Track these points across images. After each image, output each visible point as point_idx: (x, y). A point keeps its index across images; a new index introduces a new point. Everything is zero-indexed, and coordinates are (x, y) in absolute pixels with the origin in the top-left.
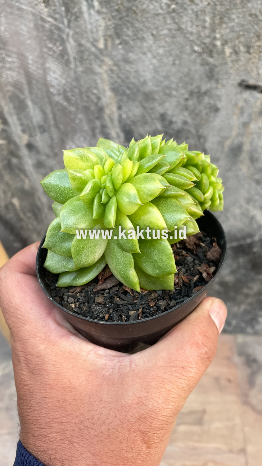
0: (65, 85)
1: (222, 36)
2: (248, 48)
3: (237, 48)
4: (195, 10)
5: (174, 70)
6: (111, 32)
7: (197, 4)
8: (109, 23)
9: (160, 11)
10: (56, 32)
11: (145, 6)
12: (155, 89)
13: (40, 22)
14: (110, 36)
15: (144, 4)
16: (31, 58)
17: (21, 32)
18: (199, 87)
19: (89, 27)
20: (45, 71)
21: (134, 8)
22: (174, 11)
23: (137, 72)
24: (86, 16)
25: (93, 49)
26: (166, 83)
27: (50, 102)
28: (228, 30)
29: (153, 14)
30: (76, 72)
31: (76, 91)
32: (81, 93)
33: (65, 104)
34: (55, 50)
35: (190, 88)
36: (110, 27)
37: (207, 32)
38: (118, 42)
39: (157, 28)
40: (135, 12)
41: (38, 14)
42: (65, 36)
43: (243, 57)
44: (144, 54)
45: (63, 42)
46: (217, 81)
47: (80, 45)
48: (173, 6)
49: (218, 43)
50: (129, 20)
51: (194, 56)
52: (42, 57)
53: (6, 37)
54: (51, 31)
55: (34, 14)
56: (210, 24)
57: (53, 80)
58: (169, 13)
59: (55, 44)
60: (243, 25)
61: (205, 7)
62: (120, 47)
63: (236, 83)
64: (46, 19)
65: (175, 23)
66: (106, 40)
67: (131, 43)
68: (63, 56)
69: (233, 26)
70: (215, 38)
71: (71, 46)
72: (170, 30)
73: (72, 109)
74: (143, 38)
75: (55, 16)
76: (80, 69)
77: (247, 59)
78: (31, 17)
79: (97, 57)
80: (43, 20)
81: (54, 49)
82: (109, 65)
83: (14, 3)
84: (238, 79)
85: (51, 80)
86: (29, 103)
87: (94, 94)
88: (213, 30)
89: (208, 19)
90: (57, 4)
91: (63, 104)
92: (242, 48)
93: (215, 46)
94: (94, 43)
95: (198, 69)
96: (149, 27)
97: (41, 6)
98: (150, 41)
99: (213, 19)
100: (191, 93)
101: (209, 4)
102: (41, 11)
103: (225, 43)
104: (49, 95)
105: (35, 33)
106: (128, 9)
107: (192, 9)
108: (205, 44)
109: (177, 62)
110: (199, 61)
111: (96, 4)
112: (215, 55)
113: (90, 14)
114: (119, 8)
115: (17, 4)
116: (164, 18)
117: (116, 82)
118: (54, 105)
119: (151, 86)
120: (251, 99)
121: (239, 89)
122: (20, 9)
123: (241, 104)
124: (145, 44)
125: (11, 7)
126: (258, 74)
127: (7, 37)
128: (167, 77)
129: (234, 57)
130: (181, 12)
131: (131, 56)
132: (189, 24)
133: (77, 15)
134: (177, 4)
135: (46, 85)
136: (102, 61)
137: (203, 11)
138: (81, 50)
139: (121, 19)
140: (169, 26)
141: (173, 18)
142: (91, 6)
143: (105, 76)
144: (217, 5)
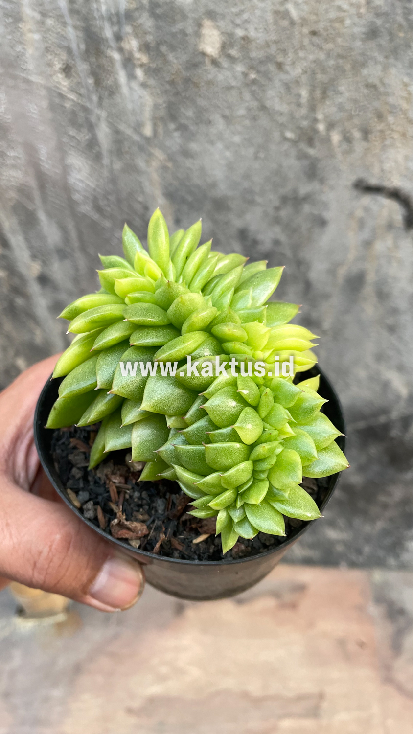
0: (94, 190)
1: (326, 117)
2: (366, 133)
3: (348, 135)
4: (284, 81)
5: (257, 165)
6: (162, 112)
7: (287, 73)
8: (160, 101)
9: (234, 83)
10: (81, 114)
11: (210, 77)
12: (230, 193)
13: (57, 100)
14: (162, 119)
15: (209, 73)
16: (44, 151)
17: (29, 114)
18: (295, 191)
19: (130, 106)
20: (66, 170)
21: (195, 80)
22: (254, 82)
23: (202, 169)
24: (125, 90)
25: (136, 138)
26: (246, 184)
27: (74, 214)
28: (334, 109)
29: (223, 87)
30: (111, 171)
31: (112, 198)
32: (119, 201)
33: (96, 216)
34: (80, 141)
35: (283, 191)
36: (160, 107)
37: (304, 111)
38: (172, 126)
39: (230, 107)
40: (196, 85)
41: (53, 88)
42: (93, 119)
43: (359, 146)
44: (212, 143)
45: (91, 127)
46: (322, 181)
47: (117, 132)
48: (253, 76)
49: (321, 127)
50: (187, 96)
51: (286, 146)
52: (61, 150)
53: (6, 122)
54: (74, 113)
55: (48, 89)
56: (308, 101)
57: (78, 183)
58: (247, 85)
59: (80, 131)
60: (355, 101)
61: (300, 77)
62: (176, 134)
63: (349, 183)
64: (66, 96)
65: (257, 99)
66: (155, 126)
67: (193, 128)
68: (91, 148)
69: (340, 104)
70: (315, 121)
71: (103, 133)
72: (249, 109)
73: (107, 224)
74: (210, 122)
75: (79, 92)
76: (118, 166)
77: (365, 149)
78: (43, 92)
79: (142, 149)
80: (62, 96)
81: (78, 138)
82: (160, 161)
83: (18, 73)
84: (353, 178)
85: (74, 183)
86: (42, 216)
87: (140, 203)
88: (313, 108)
89: (304, 93)
90: (82, 75)
91: (92, 218)
92: (357, 134)
93: (316, 131)
94: (138, 127)
95: (292, 164)
96: (219, 107)
97: (58, 77)
98: (220, 124)
99: (312, 92)
100: (284, 200)
101: (305, 72)
102: (58, 85)
103: (331, 126)
104: (72, 204)
105: (49, 115)
106: (187, 81)
107: (280, 80)
108: (300, 128)
109: (262, 155)
110: (293, 152)
111: (139, 73)
112: (317, 144)
113: (131, 88)
114: (173, 79)
115: (24, 75)
116: (241, 93)
117: (171, 184)
118: (79, 219)
119: (222, 189)
120: (375, 208)
121: (355, 193)
122: (27, 81)
123: (359, 213)
124: (213, 131)
125: (15, 77)
126: (382, 171)
127: (8, 121)
128: (247, 176)
129: (345, 146)
130: (264, 85)
131: (194, 146)
132: (277, 100)
133: (111, 90)
134: (258, 72)
135: (67, 189)
136: (150, 155)
137: (297, 82)
138: (118, 139)
139: (177, 94)
140: (247, 104)
141: (253, 93)
142: (131, 76)
143: (155, 176)
144: (317, 73)
